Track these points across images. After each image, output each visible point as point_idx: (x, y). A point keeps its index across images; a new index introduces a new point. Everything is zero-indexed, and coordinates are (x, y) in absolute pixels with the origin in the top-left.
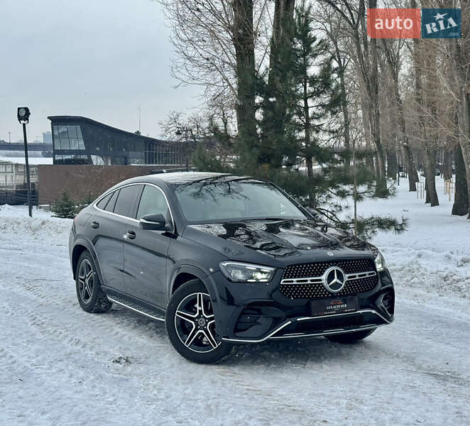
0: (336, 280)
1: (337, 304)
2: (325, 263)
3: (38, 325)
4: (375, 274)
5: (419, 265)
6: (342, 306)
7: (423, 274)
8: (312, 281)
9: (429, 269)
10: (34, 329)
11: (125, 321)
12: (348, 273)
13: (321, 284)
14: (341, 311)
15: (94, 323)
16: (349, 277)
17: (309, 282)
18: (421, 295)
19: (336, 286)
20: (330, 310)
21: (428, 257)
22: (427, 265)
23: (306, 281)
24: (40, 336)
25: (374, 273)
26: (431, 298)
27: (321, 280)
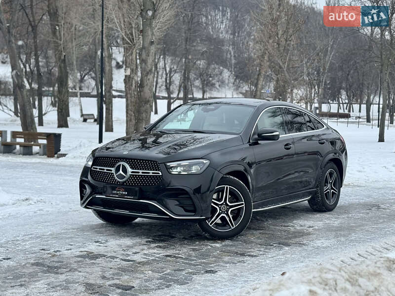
0: (121, 172)
1: (120, 191)
2: (116, 158)
4: (161, 174)
6: (124, 193)
8: (107, 170)
12: (133, 169)
13: (112, 173)
14: (122, 196)
16: (132, 172)
17: (105, 171)
19: (121, 177)
20: (114, 194)
23: (104, 169)
25: (159, 173)
27: (111, 170)
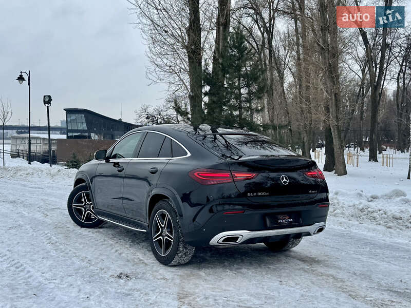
3: (52, 244)
5: (338, 200)
7: (343, 207)
9: (346, 203)
10: (49, 247)
11: (122, 241)
15: (96, 242)
18: (345, 223)
21: (343, 195)
22: (343, 200)
24: (53, 253)
26: (353, 225)
